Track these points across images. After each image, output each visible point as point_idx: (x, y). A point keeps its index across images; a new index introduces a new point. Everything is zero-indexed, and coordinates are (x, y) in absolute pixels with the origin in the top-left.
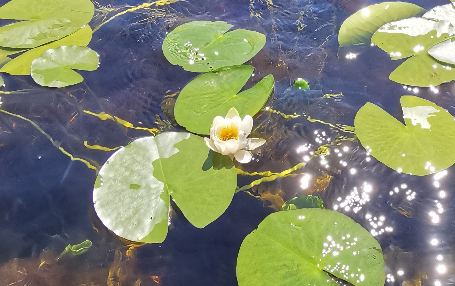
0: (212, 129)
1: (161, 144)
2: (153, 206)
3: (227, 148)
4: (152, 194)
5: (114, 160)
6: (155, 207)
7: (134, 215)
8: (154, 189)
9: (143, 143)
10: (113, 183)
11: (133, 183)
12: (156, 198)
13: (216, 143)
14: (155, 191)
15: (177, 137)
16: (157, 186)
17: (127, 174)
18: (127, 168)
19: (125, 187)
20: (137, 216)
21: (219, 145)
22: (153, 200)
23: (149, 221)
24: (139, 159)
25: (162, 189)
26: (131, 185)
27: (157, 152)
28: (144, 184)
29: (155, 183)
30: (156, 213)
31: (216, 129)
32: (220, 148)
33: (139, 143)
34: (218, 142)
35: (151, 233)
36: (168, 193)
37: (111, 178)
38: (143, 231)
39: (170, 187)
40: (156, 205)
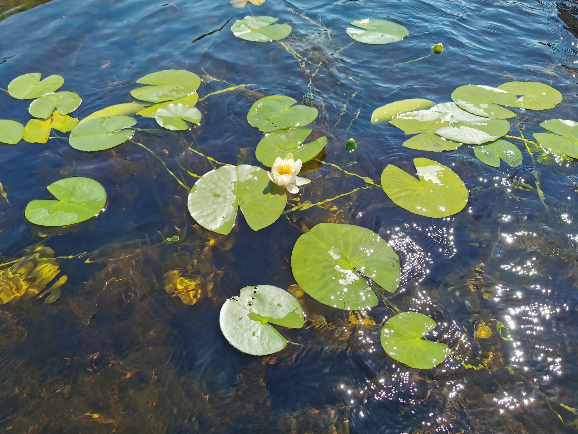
0: (274, 165)
1: (239, 172)
2: (226, 210)
3: (282, 180)
4: (227, 202)
5: (206, 177)
6: (227, 210)
7: (212, 213)
8: (229, 199)
9: (228, 169)
10: (203, 191)
11: (216, 193)
12: (229, 205)
13: (275, 176)
14: (229, 201)
15: (251, 169)
16: (231, 197)
17: (213, 187)
18: (214, 183)
19: (210, 195)
20: (214, 214)
21: (277, 177)
22: (227, 206)
23: (222, 218)
24: (223, 178)
25: (234, 200)
26: (215, 194)
27: (236, 176)
28: (223, 195)
29: (230, 195)
30: (227, 215)
31: (277, 165)
32: (277, 179)
33: (225, 169)
34: (277, 175)
35: (221, 227)
36: (237, 203)
37: (202, 188)
38: (216, 224)
39: (240, 199)
40: (228, 210)
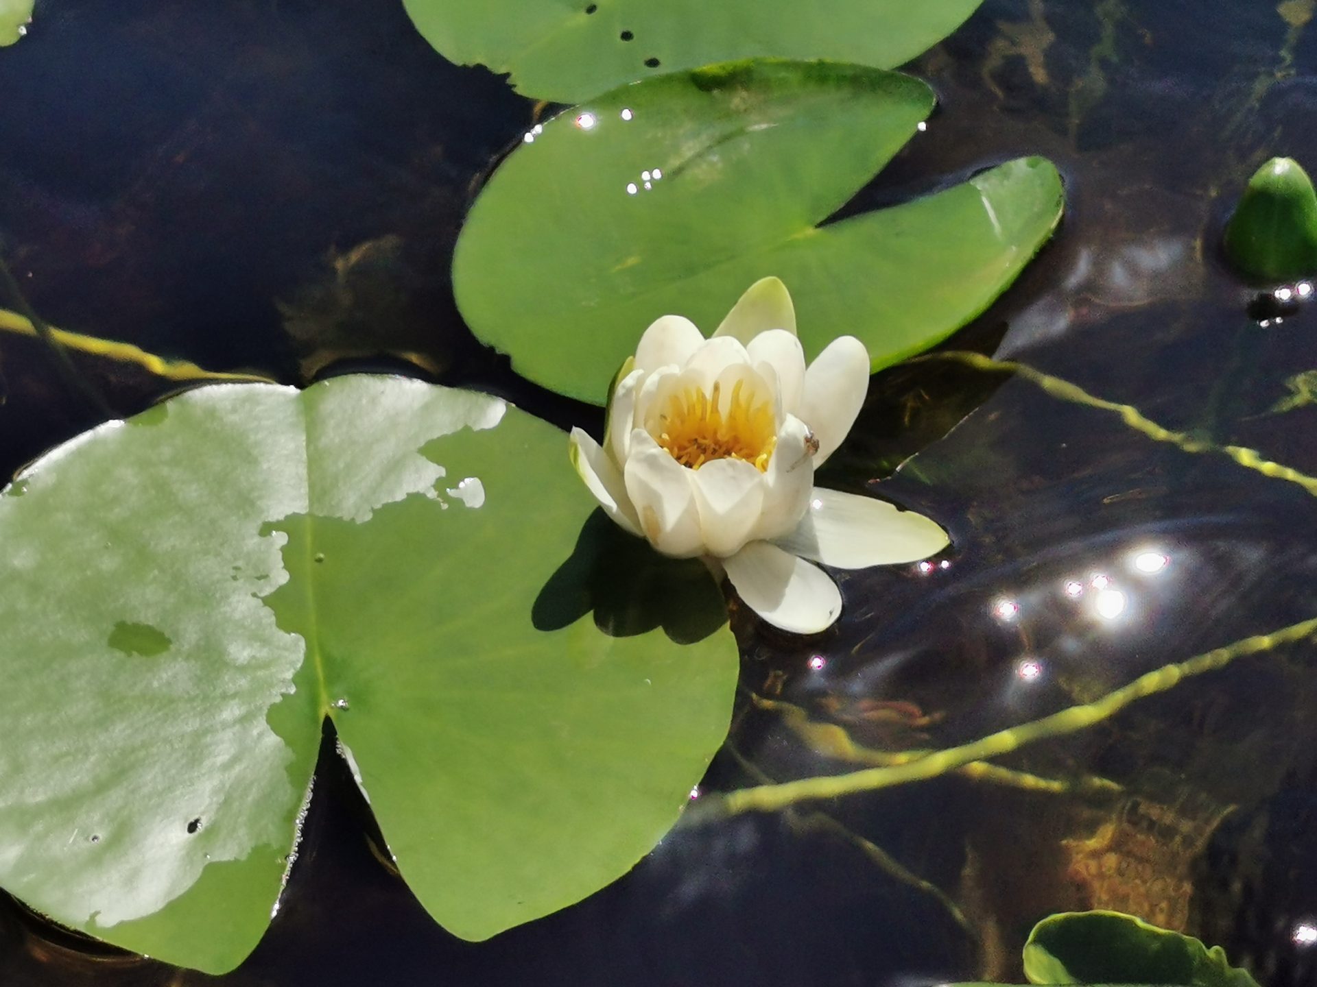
0: (626, 383)
1: (331, 436)
2: (223, 758)
3: (691, 510)
4: (225, 697)
5: (51, 480)
6: (226, 767)
7: (101, 788)
8: (242, 669)
9: (234, 410)
10: (22, 605)
11: (130, 619)
12: (245, 720)
13: (634, 470)
14: (243, 682)
15: (427, 408)
16: (264, 653)
17: (108, 564)
18: (116, 535)
19: (81, 635)
20: (116, 797)
21: (655, 483)
22: (225, 726)
23: (178, 835)
24: (192, 493)
25: (289, 675)
26: (121, 627)
27: (303, 471)
28: (190, 634)
29: (256, 637)
30: (226, 803)
31: (653, 384)
33: (211, 412)
35: (174, 908)
36: (314, 702)
38: (132, 881)
39: (336, 670)
40: (235, 760)
